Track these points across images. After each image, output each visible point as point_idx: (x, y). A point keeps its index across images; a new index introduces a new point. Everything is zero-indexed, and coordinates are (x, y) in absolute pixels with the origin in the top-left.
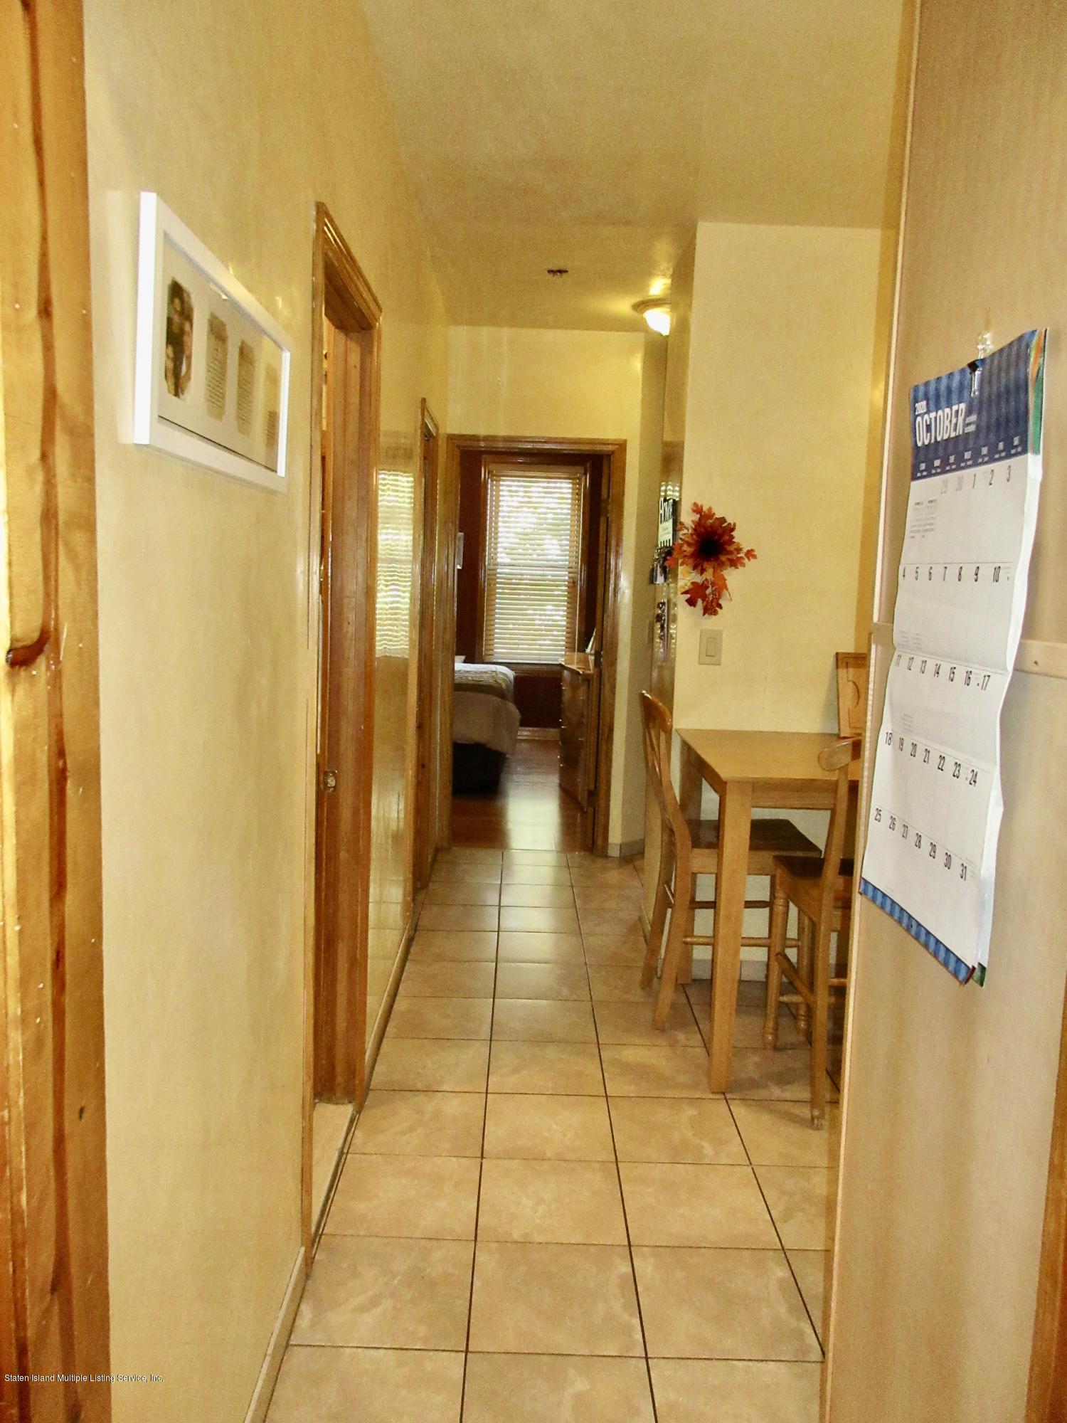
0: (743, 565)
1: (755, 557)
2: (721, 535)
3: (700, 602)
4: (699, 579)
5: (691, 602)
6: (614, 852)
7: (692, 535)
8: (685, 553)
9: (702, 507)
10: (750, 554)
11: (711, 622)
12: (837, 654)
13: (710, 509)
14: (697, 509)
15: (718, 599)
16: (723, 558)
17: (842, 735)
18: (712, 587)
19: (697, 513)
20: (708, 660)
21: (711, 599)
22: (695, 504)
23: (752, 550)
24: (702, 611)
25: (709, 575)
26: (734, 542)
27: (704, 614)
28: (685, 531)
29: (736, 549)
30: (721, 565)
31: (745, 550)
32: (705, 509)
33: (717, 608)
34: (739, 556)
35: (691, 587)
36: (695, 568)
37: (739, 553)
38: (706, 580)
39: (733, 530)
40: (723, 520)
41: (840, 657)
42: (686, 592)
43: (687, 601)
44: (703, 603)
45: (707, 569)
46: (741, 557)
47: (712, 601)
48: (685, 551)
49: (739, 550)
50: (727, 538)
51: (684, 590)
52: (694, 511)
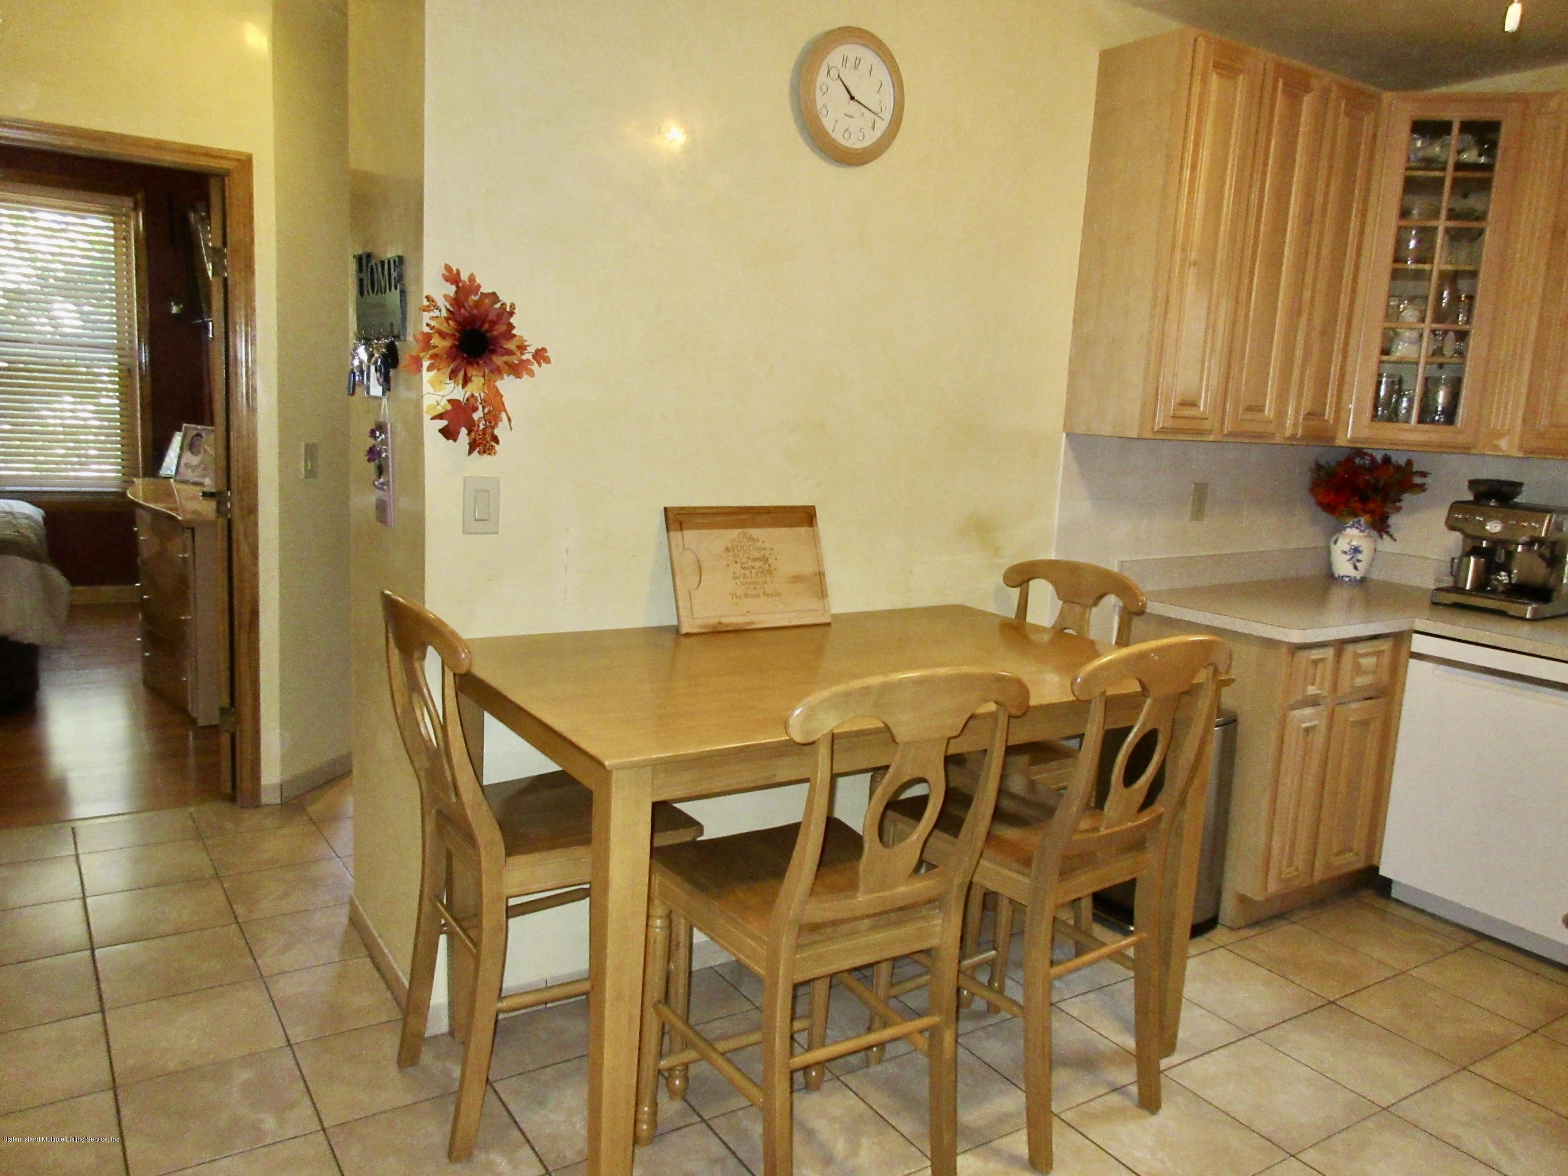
0: (531, 374)
1: (547, 360)
2: (493, 323)
3: (464, 431)
4: (459, 394)
5: (449, 433)
6: (269, 797)
7: (447, 319)
8: (435, 351)
9: (458, 272)
10: (541, 355)
11: (480, 464)
12: (666, 509)
13: (472, 278)
14: (452, 277)
15: (493, 428)
16: (499, 360)
17: (684, 630)
18: (483, 408)
19: (452, 284)
20: (481, 526)
21: (482, 427)
22: (448, 268)
23: (544, 350)
24: (468, 447)
25: (476, 387)
26: (514, 336)
27: (471, 452)
28: (436, 313)
29: (519, 347)
30: (497, 371)
31: (532, 349)
32: (464, 277)
33: (493, 443)
34: (524, 357)
35: (449, 407)
36: (453, 375)
37: (522, 354)
38: (472, 395)
39: (511, 314)
40: (494, 296)
41: (671, 516)
42: (440, 417)
43: (442, 431)
44: (469, 434)
45: (473, 378)
46: (528, 360)
47: (484, 430)
48: (435, 347)
49: (522, 348)
50: (503, 328)
51: (436, 413)
52: (447, 280)
